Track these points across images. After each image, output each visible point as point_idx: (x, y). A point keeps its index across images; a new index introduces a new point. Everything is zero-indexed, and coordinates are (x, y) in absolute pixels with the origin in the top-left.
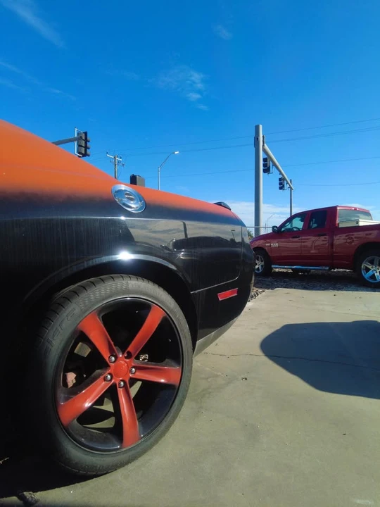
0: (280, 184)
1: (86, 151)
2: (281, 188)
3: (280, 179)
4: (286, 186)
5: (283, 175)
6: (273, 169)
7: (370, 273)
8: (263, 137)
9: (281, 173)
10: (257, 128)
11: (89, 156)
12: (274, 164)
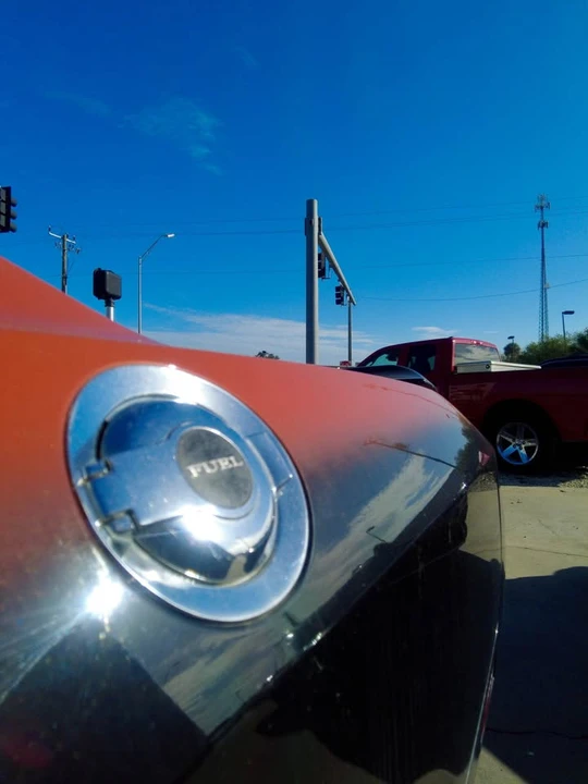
0: (338, 295)
1: (8, 222)
2: (338, 302)
3: (338, 289)
4: (347, 299)
5: (343, 283)
6: (329, 273)
7: (511, 449)
8: (319, 219)
9: (340, 279)
10: (310, 204)
11: (13, 230)
12: (333, 266)
